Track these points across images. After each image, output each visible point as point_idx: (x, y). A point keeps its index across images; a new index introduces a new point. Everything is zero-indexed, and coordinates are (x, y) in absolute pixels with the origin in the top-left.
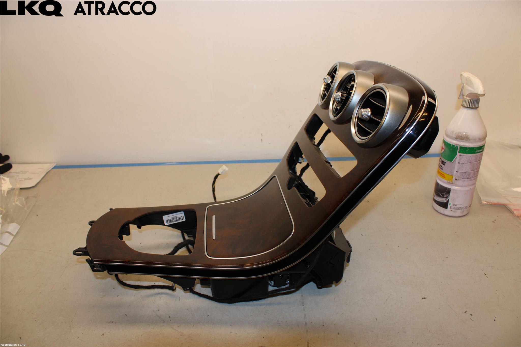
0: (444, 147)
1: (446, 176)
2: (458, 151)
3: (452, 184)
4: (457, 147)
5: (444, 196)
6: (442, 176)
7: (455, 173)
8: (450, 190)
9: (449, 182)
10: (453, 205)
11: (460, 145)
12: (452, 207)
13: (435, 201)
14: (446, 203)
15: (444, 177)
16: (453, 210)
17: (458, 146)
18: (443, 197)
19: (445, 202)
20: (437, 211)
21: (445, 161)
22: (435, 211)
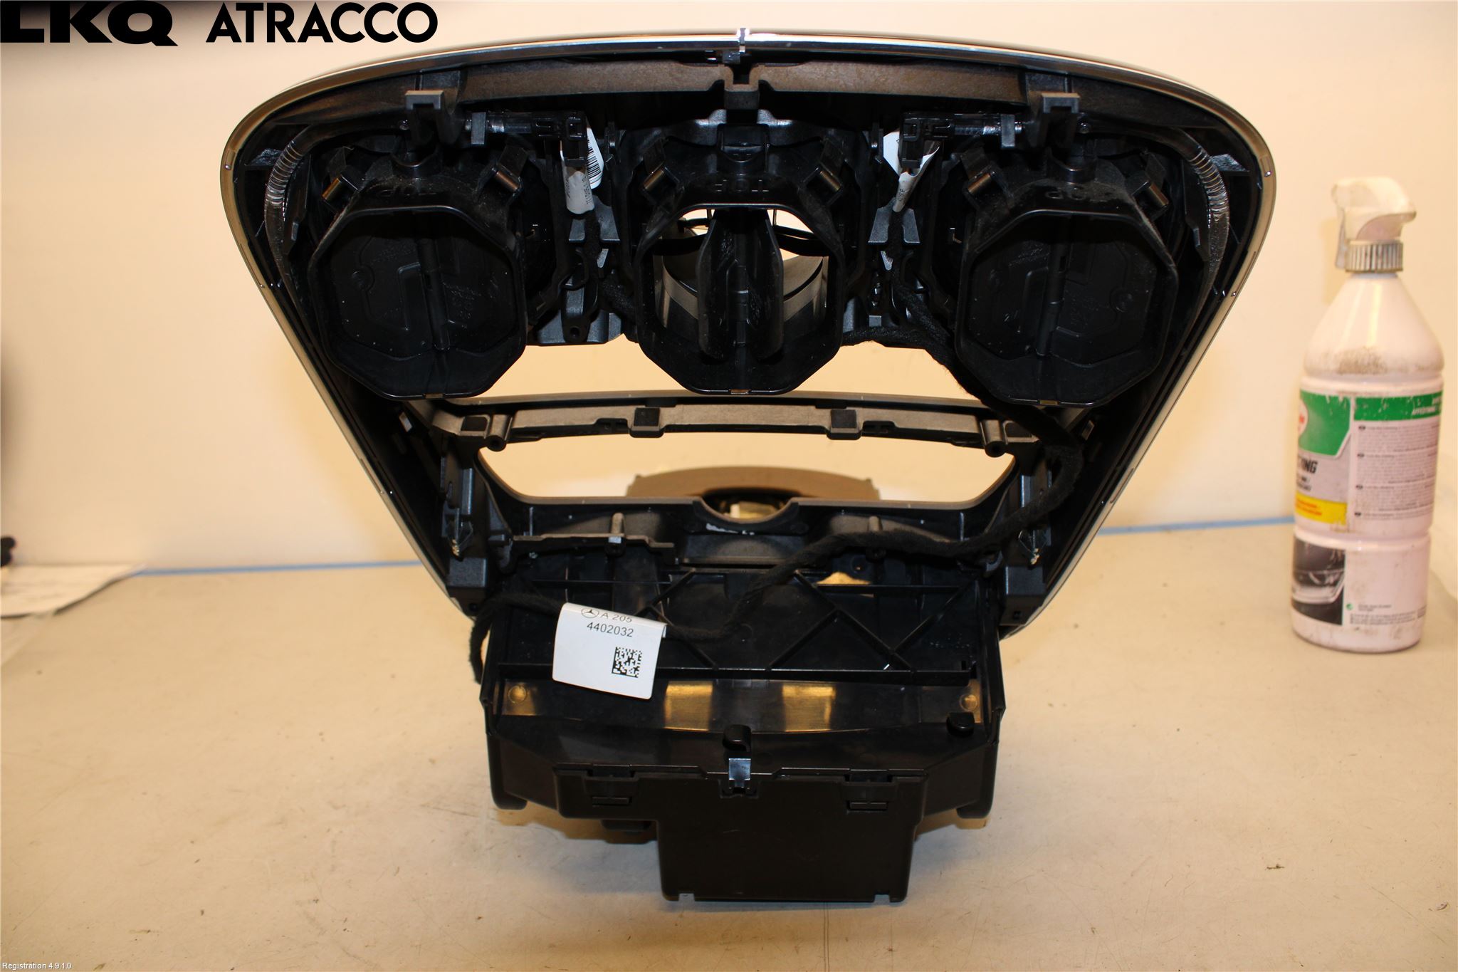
0: (1305, 414)
1: (1322, 507)
2: (1352, 413)
3: (1347, 531)
4: (1346, 401)
5: (1327, 581)
6: (1310, 512)
7: (1352, 493)
8: (1343, 557)
9: (1334, 526)
10: (1362, 607)
11: (1355, 393)
12: (1359, 616)
13: (1299, 606)
14: (1333, 604)
15: (1319, 514)
16: (1363, 627)
17: (1348, 396)
18: (1323, 584)
19: (1332, 600)
20: (1307, 641)
21: (1313, 459)
22: (1301, 643)
